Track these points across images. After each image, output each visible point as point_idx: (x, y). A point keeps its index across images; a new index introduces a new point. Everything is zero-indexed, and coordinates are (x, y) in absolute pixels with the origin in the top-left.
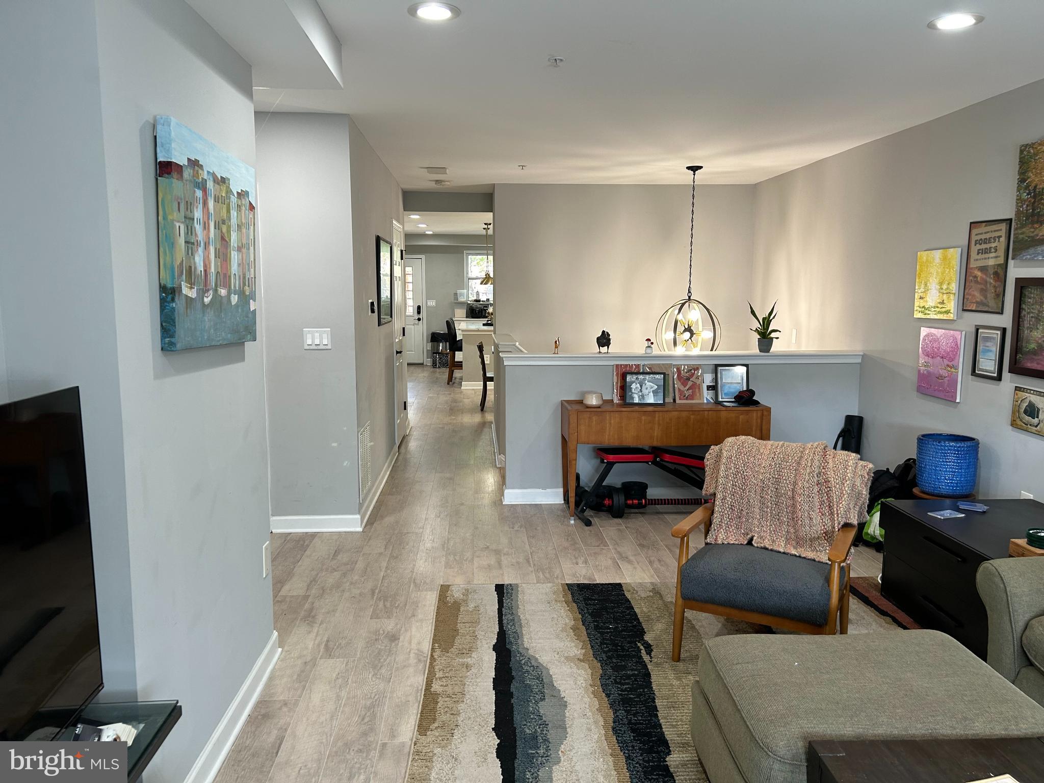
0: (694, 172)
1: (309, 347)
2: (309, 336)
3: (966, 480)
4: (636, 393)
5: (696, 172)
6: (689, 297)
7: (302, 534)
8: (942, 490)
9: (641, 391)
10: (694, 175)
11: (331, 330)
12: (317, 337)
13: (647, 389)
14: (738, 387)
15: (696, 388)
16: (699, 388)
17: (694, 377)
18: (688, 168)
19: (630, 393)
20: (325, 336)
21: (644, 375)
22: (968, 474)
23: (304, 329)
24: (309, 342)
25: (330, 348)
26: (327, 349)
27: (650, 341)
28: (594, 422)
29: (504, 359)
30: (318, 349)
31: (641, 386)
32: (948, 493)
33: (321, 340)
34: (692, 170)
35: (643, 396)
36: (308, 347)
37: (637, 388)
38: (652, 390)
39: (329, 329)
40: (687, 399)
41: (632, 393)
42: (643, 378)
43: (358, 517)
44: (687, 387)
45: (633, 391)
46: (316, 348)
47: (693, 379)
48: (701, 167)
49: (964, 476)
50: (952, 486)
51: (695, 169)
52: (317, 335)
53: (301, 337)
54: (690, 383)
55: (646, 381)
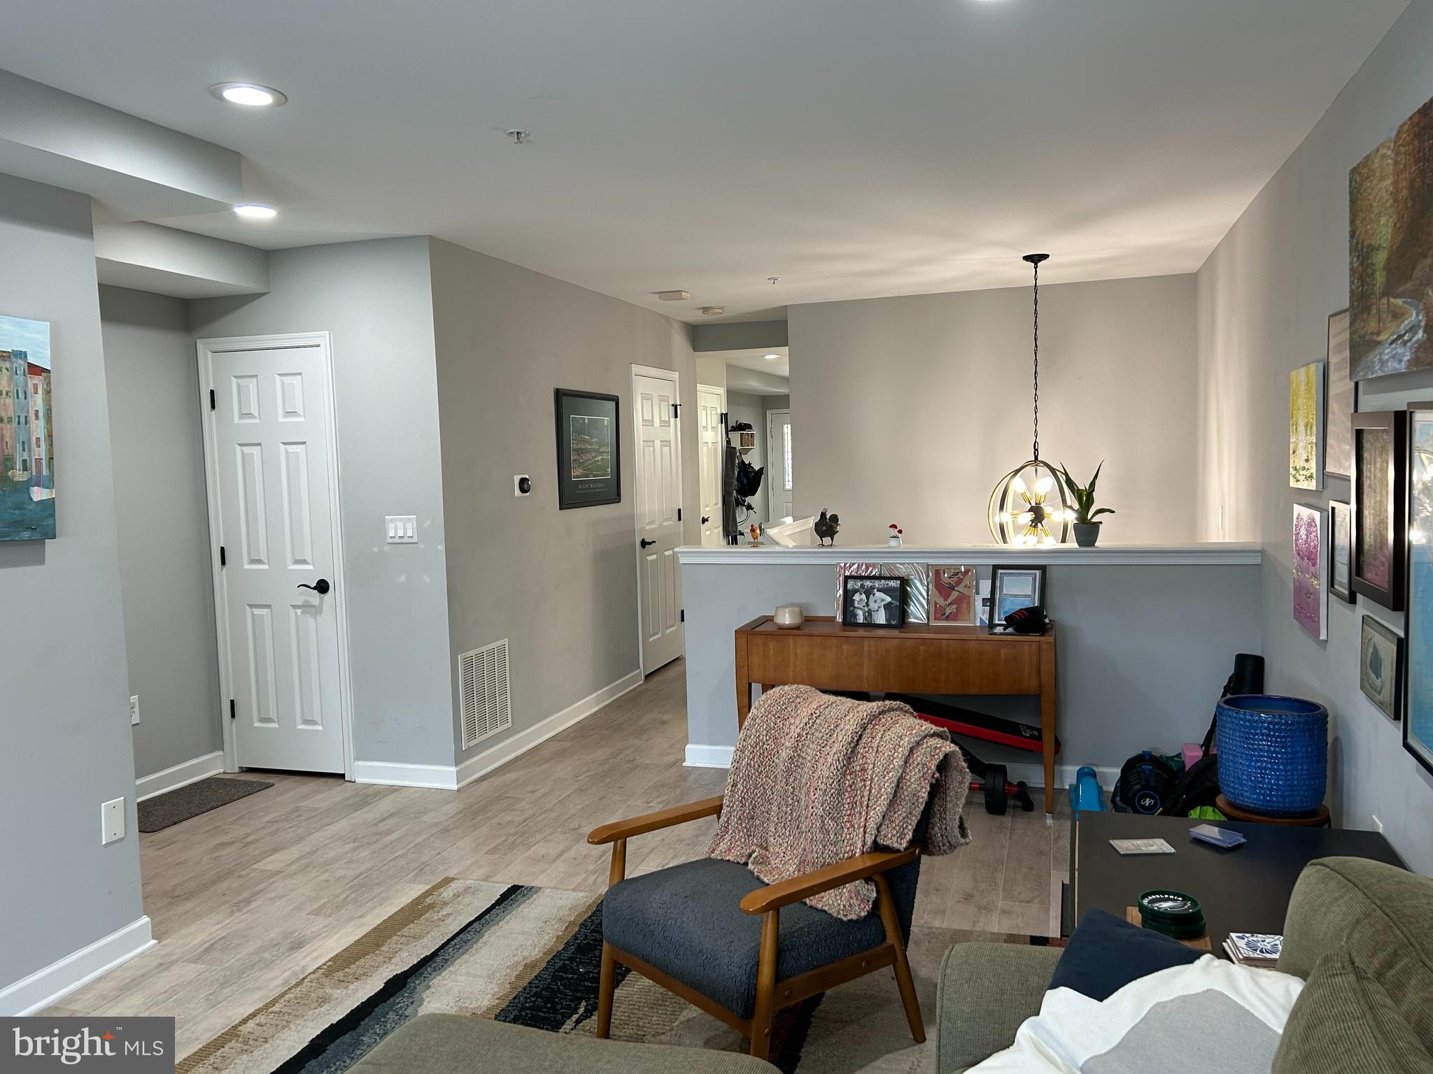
0: (1036, 263)
1: (392, 539)
2: (392, 526)
3: (1289, 785)
4: (861, 609)
5: (1039, 264)
6: (1036, 458)
7: (384, 787)
8: (1246, 800)
9: (867, 604)
10: (1036, 268)
11: (417, 518)
12: (400, 527)
13: (875, 602)
14: (1027, 603)
15: (963, 602)
16: (968, 603)
17: (963, 584)
18: (1027, 258)
19: (852, 608)
20: (409, 525)
21: (872, 581)
22: (1292, 775)
23: (386, 517)
24: (392, 534)
25: (416, 541)
26: (412, 543)
27: (896, 528)
28: (772, 652)
29: (679, 555)
30: (402, 543)
31: (868, 598)
32: (1257, 806)
33: (405, 531)
34: (1032, 262)
35: (870, 612)
36: (390, 541)
37: (861, 600)
38: (883, 603)
39: (415, 516)
40: (947, 619)
41: (855, 608)
42: (871, 584)
43: (454, 769)
44: (950, 600)
45: (856, 605)
46: (400, 541)
47: (961, 588)
48: (1045, 257)
49: (1284, 778)
50: (1263, 795)
51: (1035, 259)
52: (400, 524)
53: (382, 527)
54: (954, 595)
55: (875, 590)
